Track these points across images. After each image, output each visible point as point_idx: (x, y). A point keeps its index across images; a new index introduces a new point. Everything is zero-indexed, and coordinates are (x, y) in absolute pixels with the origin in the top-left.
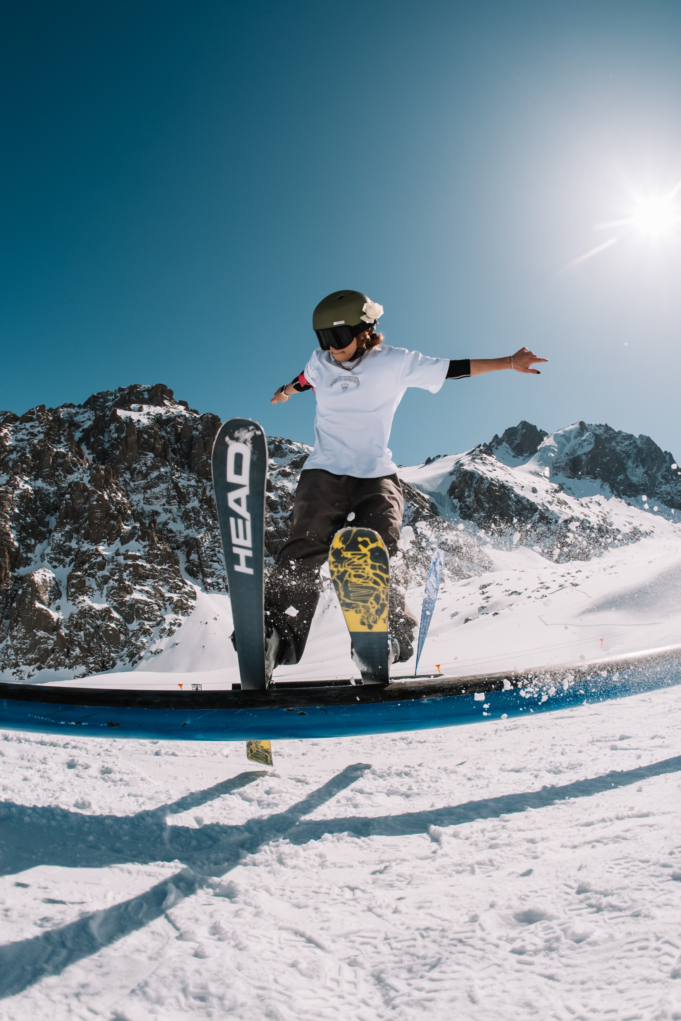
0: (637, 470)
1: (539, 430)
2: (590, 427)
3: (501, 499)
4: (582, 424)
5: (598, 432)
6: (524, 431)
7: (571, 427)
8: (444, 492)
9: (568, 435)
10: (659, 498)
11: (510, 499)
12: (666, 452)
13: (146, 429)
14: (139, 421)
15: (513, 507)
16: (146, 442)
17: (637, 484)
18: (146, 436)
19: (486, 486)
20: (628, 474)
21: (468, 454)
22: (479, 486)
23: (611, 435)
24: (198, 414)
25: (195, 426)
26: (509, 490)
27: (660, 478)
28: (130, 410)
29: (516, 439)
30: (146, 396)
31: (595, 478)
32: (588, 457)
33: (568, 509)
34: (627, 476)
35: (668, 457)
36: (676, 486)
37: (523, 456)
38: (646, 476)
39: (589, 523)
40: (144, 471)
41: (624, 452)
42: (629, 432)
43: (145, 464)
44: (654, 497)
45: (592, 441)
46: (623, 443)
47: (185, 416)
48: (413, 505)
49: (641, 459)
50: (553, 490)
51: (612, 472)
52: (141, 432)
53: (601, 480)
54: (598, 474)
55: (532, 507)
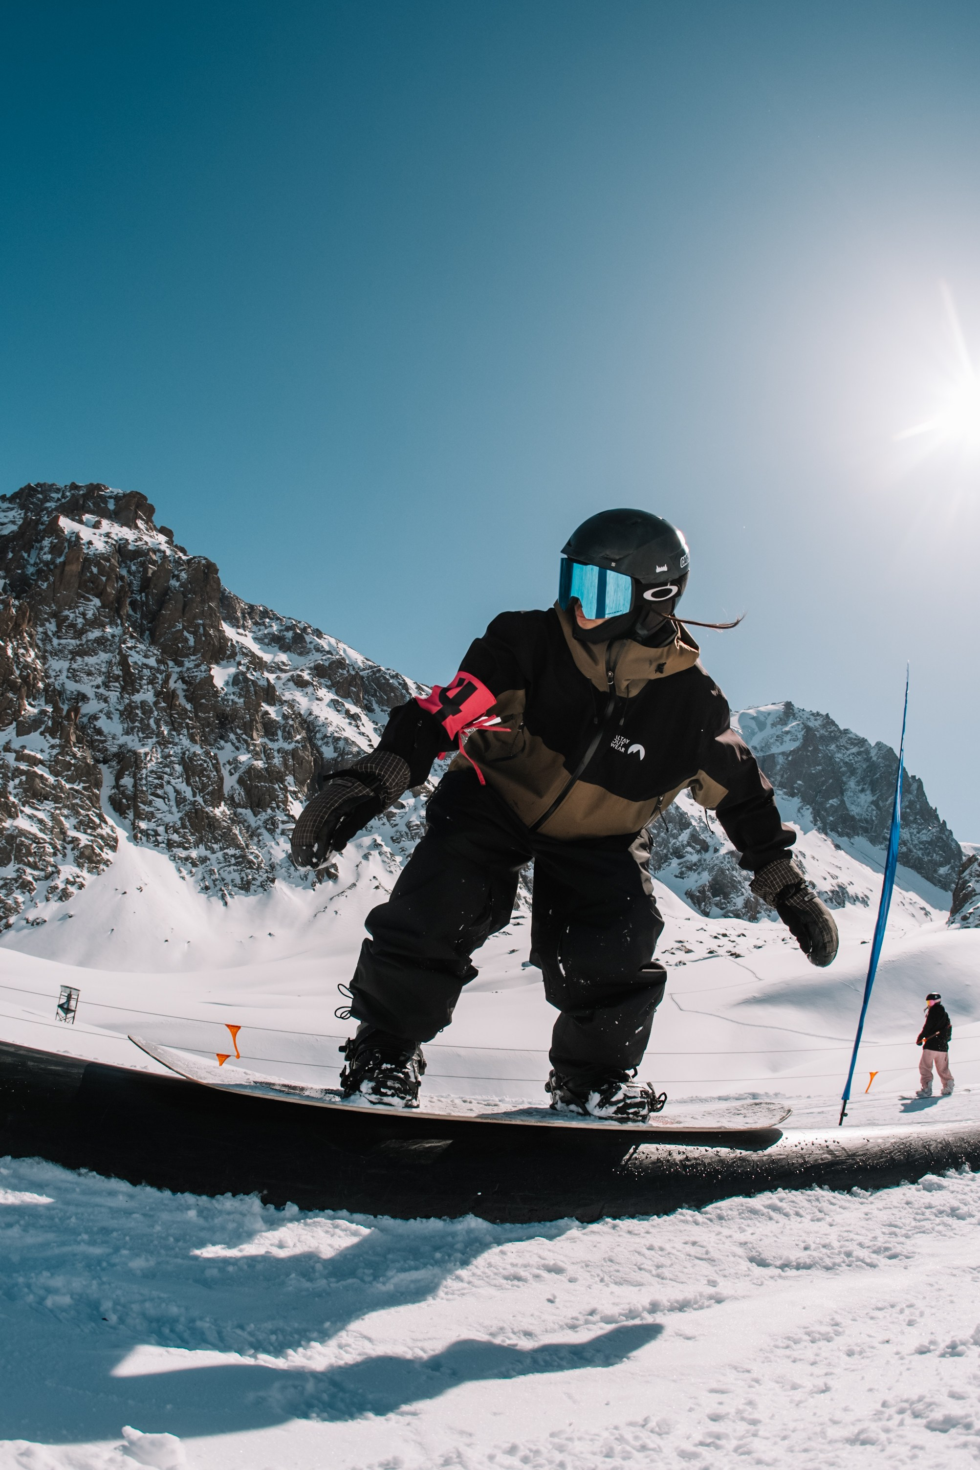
0: (862, 796)
2: (800, 714)
4: (789, 705)
5: (811, 724)
7: (771, 707)
9: (762, 718)
12: (914, 777)
13: (98, 559)
14: (90, 543)
16: (94, 579)
17: (858, 817)
18: (95, 570)
20: (845, 799)
23: (831, 732)
24: (185, 555)
25: (176, 573)
28: (81, 522)
30: (111, 506)
31: (793, 795)
32: (787, 759)
34: (843, 802)
35: (915, 786)
36: (918, 833)
38: (874, 808)
40: (80, 626)
41: (846, 763)
42: (861, 735)
43: (84, 614)
44: (881, 843)
45: (800, 736)
46: (847, 749)
47: (164, 552)
49: (871, 781)
51: (820, 792)
52: (88, 561)
53: (800, 800)
54: (797, 789)
55: (681, 820)
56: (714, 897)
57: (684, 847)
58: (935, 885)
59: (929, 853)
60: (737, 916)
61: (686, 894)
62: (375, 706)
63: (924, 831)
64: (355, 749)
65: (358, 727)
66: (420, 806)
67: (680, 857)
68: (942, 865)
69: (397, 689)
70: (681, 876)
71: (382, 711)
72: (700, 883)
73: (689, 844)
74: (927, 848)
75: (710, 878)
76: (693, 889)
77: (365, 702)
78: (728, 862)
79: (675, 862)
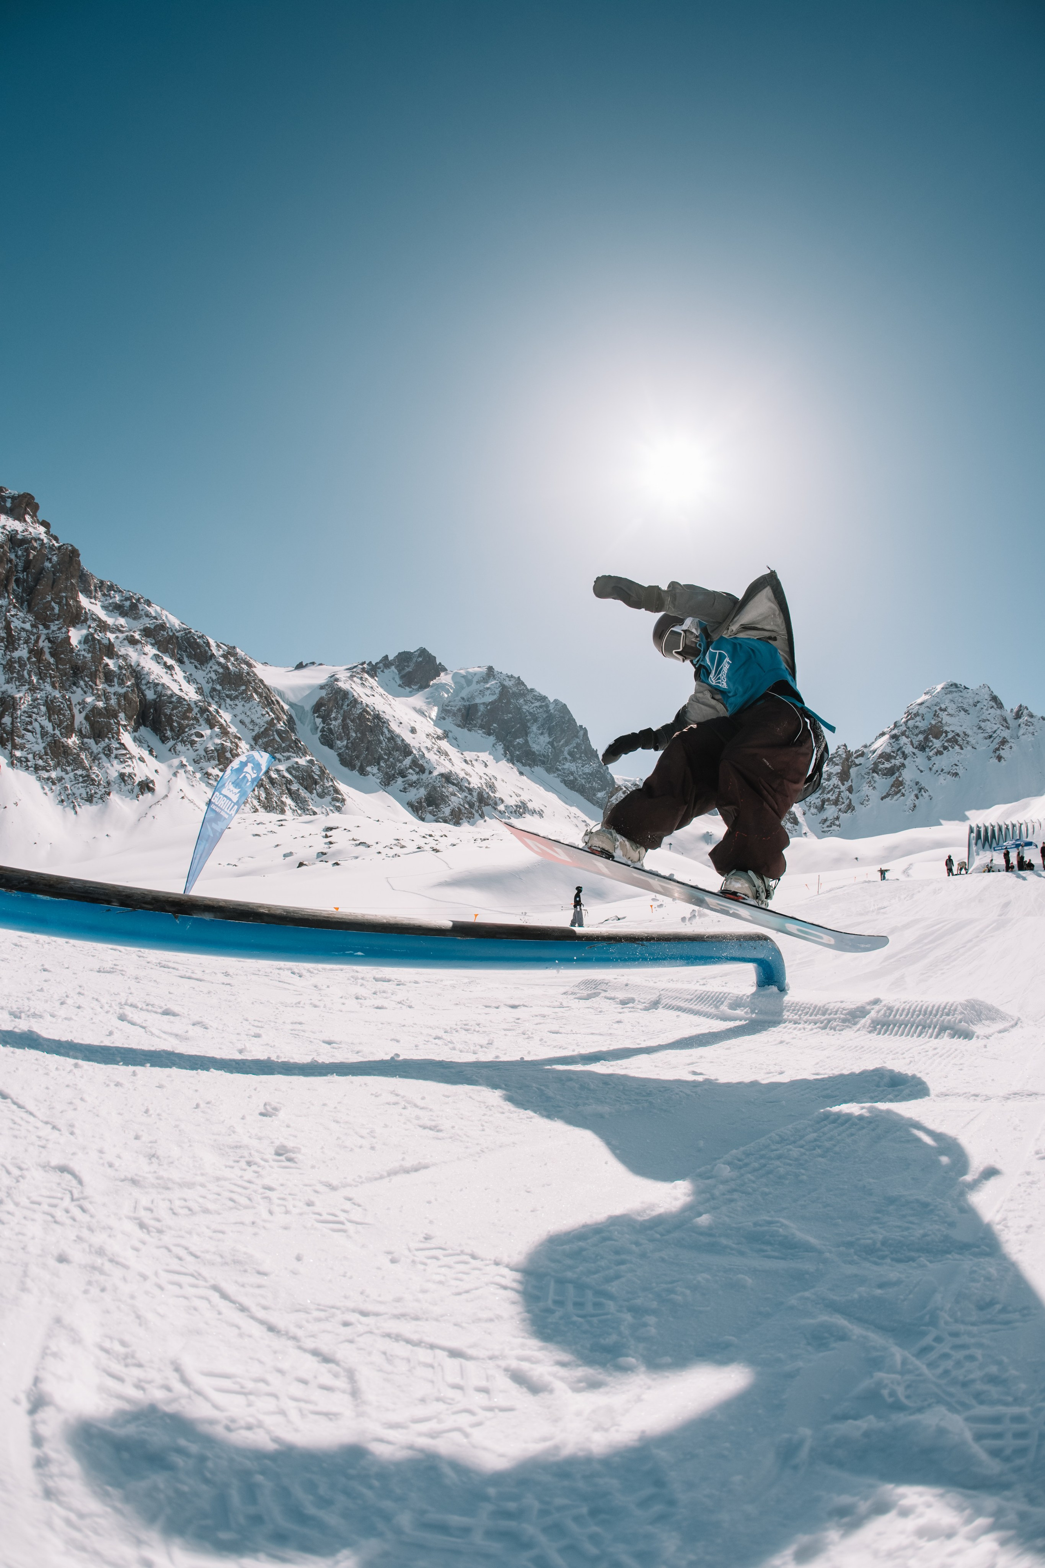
0: (541, 737)
1: (438, 663)
2: (499, 675)
3: (371, 731)
4: (490, 669)
5: (506, 683)
6: (421, 659)
7: (477, 669)
8: (308, 707)
9: (470, 677)
10: (559, 776)
11: (382, 733)
12: (581, 726)
15: (384, 743)
17: (537, 753)
19: (358, 712)
20: (529, 739)
21: (347, 669)
22: (351, 710)
23: (520, 690)
25: (50, 556)
26: (384, 722)
27: (566, 753)
29: (408, 667)
31: (489, 734)
32: (486, 708)
33: (447, 762)
34: (527, 742)
35: (581, 733)
37: (411, 687)
38: (550, 746)
39: (469, 783)
41: (530, 713)
42: (543, 693)
44: (554, 772)
45: (497, 691)
46: (532, 703)
47: (43, 540)
48: (268, 713)
49: (549, 727)
50: (436, 736)
51: (510, 733)
53: (494, 738)
54: (493, 730)
55: (405, 749)
56: (429, 806)
57: (407, 769)
58: (594, 805)
59: (590, 782)
60: (445, 821)
61: (408, 804)
62: (186, 659)
63: (587, 766)
64: (169, 692)
65: (172, 675)
66: (214, 736)
67: (404, 776)
68: (600, 790)
69: (202, 646)
70: (404, 790)
71: (190, 663)
72: (418, 796)
73: (411, 767)
74: (589, 778)
75: (426, 793)
76: (413, 800)
77: (179, 656)
78: (439, 782)
79: (400, 780)
